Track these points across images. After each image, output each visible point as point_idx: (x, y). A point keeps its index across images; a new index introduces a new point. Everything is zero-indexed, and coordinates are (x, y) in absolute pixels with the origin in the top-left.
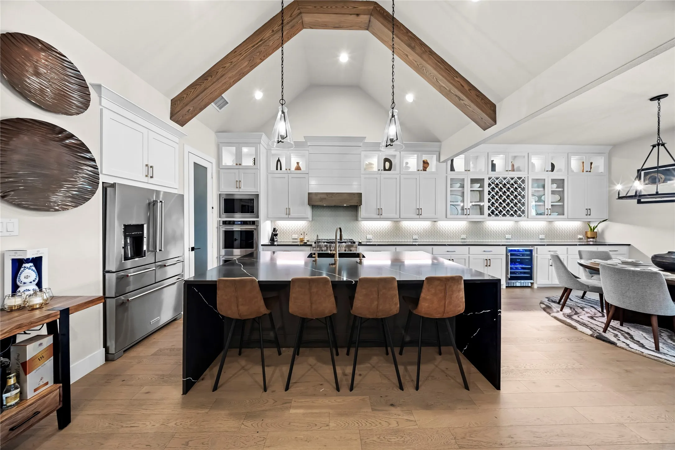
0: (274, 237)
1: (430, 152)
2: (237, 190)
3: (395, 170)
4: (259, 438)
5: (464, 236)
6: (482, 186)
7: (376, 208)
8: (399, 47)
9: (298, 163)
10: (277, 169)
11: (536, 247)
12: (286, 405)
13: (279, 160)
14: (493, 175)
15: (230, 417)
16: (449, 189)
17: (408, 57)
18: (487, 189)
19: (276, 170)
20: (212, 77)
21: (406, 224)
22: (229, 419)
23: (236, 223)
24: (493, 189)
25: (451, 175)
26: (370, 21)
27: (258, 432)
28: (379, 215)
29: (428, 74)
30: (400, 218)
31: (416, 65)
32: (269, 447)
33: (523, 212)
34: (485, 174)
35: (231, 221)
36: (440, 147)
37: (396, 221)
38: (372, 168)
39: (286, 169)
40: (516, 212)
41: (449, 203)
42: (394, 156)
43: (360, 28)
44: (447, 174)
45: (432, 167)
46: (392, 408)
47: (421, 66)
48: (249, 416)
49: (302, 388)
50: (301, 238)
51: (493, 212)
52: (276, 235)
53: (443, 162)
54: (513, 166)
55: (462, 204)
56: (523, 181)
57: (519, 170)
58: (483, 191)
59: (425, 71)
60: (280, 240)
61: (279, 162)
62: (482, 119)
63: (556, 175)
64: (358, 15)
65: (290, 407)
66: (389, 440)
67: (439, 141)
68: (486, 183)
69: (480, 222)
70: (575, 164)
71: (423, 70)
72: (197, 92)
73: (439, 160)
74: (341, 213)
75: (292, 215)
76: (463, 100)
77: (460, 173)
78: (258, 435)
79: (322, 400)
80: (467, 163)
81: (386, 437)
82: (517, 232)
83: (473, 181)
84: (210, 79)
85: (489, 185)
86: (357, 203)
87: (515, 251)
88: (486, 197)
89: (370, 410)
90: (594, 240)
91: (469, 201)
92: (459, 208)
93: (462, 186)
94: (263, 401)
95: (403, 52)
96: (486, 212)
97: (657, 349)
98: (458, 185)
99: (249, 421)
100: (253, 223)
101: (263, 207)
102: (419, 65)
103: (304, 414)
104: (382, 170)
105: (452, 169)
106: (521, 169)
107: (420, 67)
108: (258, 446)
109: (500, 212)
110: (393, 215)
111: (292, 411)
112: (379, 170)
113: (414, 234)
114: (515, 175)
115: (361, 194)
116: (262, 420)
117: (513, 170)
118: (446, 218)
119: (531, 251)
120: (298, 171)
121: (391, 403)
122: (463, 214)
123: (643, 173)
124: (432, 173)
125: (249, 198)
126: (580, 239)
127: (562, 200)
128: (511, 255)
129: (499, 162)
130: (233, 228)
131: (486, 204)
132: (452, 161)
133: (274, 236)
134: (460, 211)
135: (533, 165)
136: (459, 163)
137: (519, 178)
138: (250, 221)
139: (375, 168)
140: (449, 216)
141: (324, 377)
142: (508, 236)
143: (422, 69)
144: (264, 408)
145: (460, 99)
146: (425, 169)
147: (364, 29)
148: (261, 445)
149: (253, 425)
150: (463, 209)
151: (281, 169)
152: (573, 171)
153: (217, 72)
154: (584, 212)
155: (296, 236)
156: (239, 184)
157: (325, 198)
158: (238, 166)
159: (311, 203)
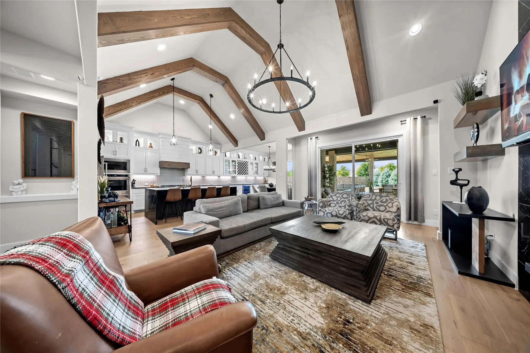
1: (218, 148)
2: (114, 156)
3: (203, 153)
5: (230, 183)
6: (235, 163)
7: (195, 170)
9: (151, 144)
10: (136, 145)
13: (137, 140)
14: (239, 159)
16: (225, 164)
18: (237, 165)
20: (125, 105)
21: (208, 178)
24: (239, 165)
25: (225, 158)
26: (199, 103)
28: (197, 173)
30: (205, 175)
33: (248, 173)
34: (236, 159)
36: (221, 146)
37: (204, 177)
39: (144, 147)
40: (246, 173)
41: (225, 169)
42: (202, 147)
45: (218, 154)
50: (151, 185)
51: (239, 173)
52: (134, 183)
54: (245, 157)
55: (229, 170)
56: (247, 163)
57: (247, 159)
58: (236, 165)
60: (136, 186)
61: (137, 142)
63: (256, 161)
67: (221, 144)
68: (237, 162)
69: (234, 177)
70: (261, 158)
72: (116, 110)
73: (221, 152)
74: (176, 172)
75: (148, 172)
77: (228, 158)
80: (230, 154)
82: (246, 180)
83: (233, 161)
84: (124, 105)
85: (238, 163)
86: (187, 167)
87: (245, 186)
88: (237, 167)
90: (266, 182)
91: (231, 169)
92: (228, 171)
93: (229, 163)
96: (237, 173)
98: (228, 162)
100: (126, 176)
101: (132, 167)
104: (197, 153)
105: (226, 156)
109: (241, 173)
110: (203, 173)
113: (211, 182)
114: (245, 160)
115: (190, 163)
117: (245, 158)
118: (224, 175)
119: (249, 186)
120: (151, 149)
122: (229, 174)
123: (274, 163)
124: (218, 156)
125: (124, 161)
126: (262, 182)
127: (258, 170)
128: (244, 188)
129: (241, 155)
131: (237, 170)
132: (225, 153)
134: (228, 173)
135: (250, 157)
136: (228, 154)
137: (247, 162)
138: (124, 175)
139: (194, 152)
142: (244, 182)
146: (215, 154)
150: (229, 172)
151: (139, 146)
152: (260, 161)
153: (129, 104)
154: (263, 174)
155: (147, 184)
156: (115, 153)
157: (171, 164)
158: (115, 143)
159: (163, 166)
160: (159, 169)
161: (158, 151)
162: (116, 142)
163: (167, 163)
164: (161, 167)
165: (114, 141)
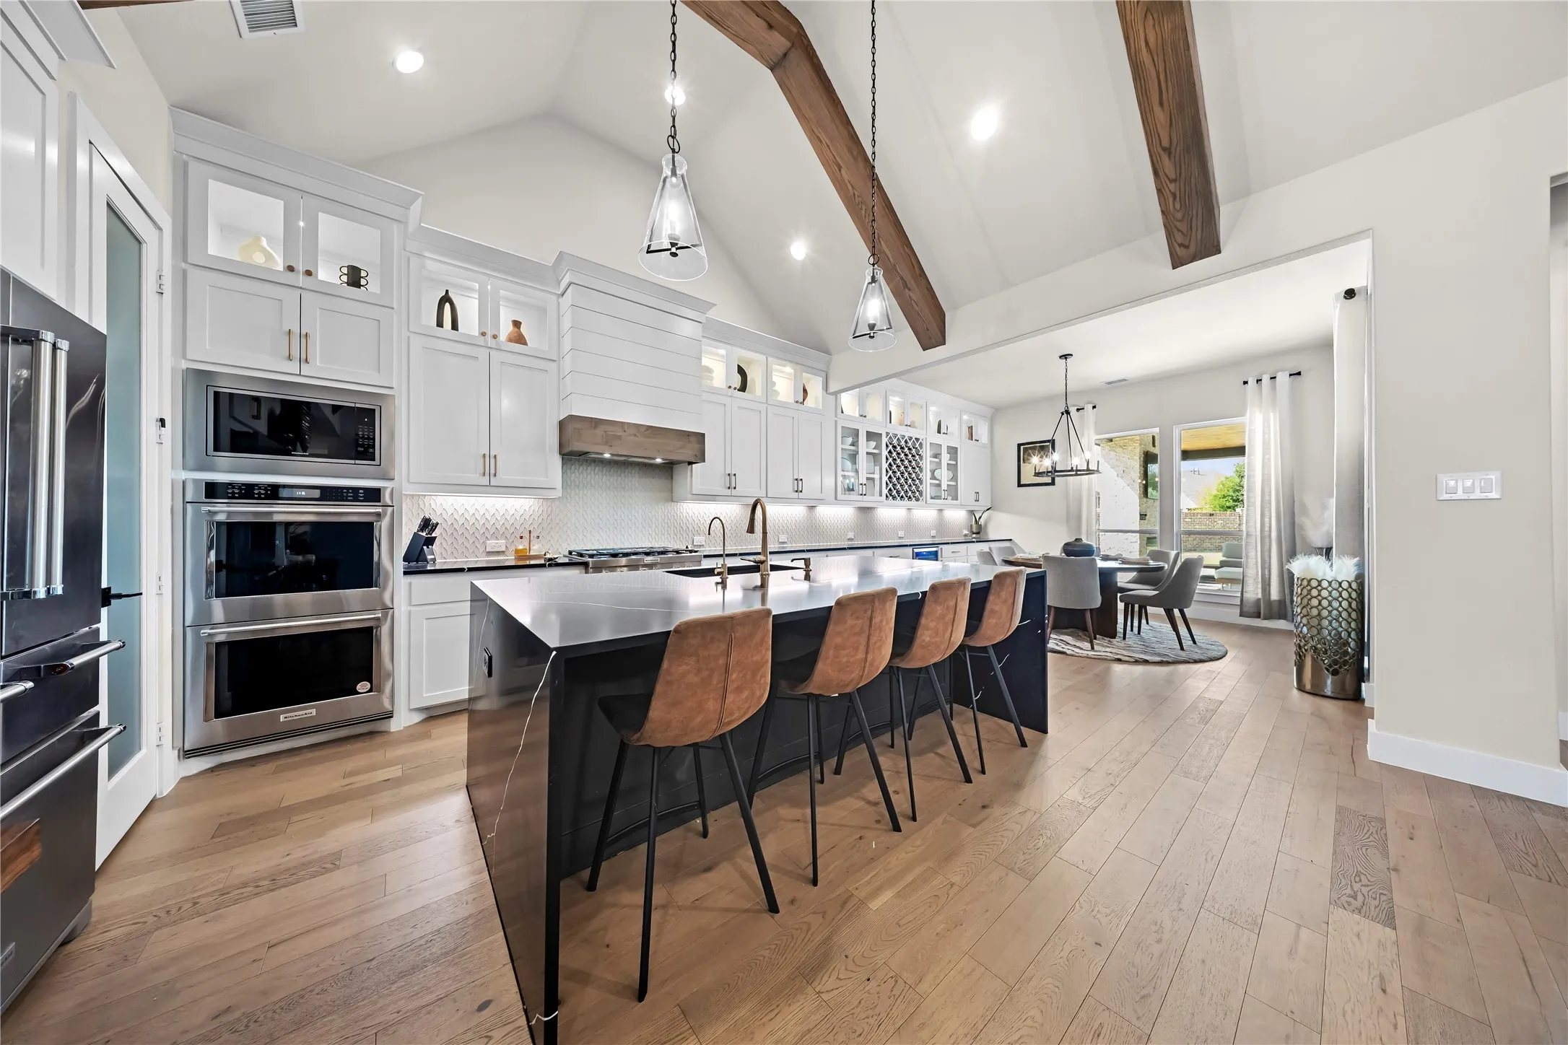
0: (425, 547)
1: (814, 371)
2: (293, 367)
3: (751, 393)
4: (883, 985)
5: (851, 535)
6: (878, 447)
7: (723, 473)
8: (829, 144)
9: (517, 324)
10: (440, 321)
11: (940, 546)
12: (848, 905)
13: (446, 299)
14: (891, 429)
15: (774, 1006)
16: (840, 445)
17: (840, 170)
18: (884, 452)
19: (438, 325)
22: (776, 1011)
23: (284, 493)
24: (891, 453)
25: (842, 419)
26: (785, 55)
27: (869, 980)
28: (731, 489)
29: (867, 221)
30: (767, 497)
31: (852, 194)
32: (920, 981)
33: (920, 494)
34: (881, 425)
35: (257, 485)
36: (828, 364)
38: (711, 379)
39: (483, 334)
40: (913, 493)
41: (839, 473)
42: (750, 363)
43: (760, 57)
44: (836, 417)
45: (815, 399)
46: (988, 811)
47: (860, 199)
48: (809, 972)
49: (837, 863)
50: (521, 547)
51: (889, 492)
52: (430, 541)
53: (832, 394)
55: (855, 476)
56: (921, 445)
58: (880, 454)
59: (863, 212)
60: (440, 555)
61: (447, 306)
62: (928, 330)
63: (951, 440)
64: (770, 27)
65: (863, 903)
66: (1036, 847)
67: (828, 352)
68: (885, 440)
69: (870, 508)
71: (861, 209)
73: (826, 387)
74: (634, 481)
75: (504, 477)
76: (910, 290)
77: (852, 418)
78: (873, 983)
79: (896, 857)
80: (862, 403)
81: (1029, 847)
83: (871, 436)
85: (888, 446)
86: (696, 456)
88: (884, 465)
89: (972, 829)
90: (978, 536)
91: (865, 472)
93: (856, 444)
94: (797, 929)
95: (835, 157)
96: (884, 491)
97: (1093, 648)
98: (851, 440)
99: (826, 978)
100: (373, 495)
102: (856, 196)
103: (898, 895)
104: (735, 389)
106: (916, 425)
107: (857, 201)
108: (902, 997)
109: (897, 493)
110: (755, 491)
111: (875, 905)
112: (730, 387)
113: (781, 532)
114: (913, 433)
115: (704, 434)
116: (846, 957)
117: (910, 425)
118: (836, 499)
120: (517, 347)
121: (980, 805)
123: (1022, 447)
124: (813, 411)
125: (353, 405)
126: (966, 535)
127: (956, 477)
130: (271, 513)
131: (882, 478)
133: (424, 545)
137: (917, 439)
138: (355, 490)
139: (718, 382)
140: (840, 496)
141: (849, 826)
142: (901, 534)
143: (860, 206)
144: (818, 939)
145: (906, 286)
147: (766, 63)
148: (905, 991)
149: (841, 976)
151: (455, 326)
154: (973, 497)
155: (500, 544)
156: (299, 345)
157: (619, 437)
158: (301, 280)
159: (577, 446)
160: (557, 461)
161: (554, 365)
162: (309, 273)
163: (599, 431)
164: (565, 451)
165: (291, 269)
